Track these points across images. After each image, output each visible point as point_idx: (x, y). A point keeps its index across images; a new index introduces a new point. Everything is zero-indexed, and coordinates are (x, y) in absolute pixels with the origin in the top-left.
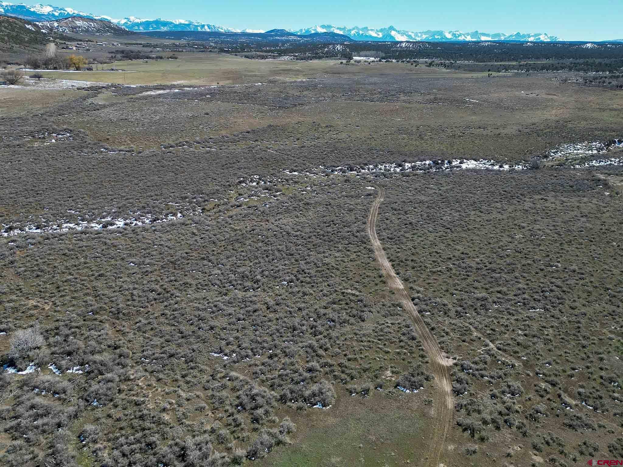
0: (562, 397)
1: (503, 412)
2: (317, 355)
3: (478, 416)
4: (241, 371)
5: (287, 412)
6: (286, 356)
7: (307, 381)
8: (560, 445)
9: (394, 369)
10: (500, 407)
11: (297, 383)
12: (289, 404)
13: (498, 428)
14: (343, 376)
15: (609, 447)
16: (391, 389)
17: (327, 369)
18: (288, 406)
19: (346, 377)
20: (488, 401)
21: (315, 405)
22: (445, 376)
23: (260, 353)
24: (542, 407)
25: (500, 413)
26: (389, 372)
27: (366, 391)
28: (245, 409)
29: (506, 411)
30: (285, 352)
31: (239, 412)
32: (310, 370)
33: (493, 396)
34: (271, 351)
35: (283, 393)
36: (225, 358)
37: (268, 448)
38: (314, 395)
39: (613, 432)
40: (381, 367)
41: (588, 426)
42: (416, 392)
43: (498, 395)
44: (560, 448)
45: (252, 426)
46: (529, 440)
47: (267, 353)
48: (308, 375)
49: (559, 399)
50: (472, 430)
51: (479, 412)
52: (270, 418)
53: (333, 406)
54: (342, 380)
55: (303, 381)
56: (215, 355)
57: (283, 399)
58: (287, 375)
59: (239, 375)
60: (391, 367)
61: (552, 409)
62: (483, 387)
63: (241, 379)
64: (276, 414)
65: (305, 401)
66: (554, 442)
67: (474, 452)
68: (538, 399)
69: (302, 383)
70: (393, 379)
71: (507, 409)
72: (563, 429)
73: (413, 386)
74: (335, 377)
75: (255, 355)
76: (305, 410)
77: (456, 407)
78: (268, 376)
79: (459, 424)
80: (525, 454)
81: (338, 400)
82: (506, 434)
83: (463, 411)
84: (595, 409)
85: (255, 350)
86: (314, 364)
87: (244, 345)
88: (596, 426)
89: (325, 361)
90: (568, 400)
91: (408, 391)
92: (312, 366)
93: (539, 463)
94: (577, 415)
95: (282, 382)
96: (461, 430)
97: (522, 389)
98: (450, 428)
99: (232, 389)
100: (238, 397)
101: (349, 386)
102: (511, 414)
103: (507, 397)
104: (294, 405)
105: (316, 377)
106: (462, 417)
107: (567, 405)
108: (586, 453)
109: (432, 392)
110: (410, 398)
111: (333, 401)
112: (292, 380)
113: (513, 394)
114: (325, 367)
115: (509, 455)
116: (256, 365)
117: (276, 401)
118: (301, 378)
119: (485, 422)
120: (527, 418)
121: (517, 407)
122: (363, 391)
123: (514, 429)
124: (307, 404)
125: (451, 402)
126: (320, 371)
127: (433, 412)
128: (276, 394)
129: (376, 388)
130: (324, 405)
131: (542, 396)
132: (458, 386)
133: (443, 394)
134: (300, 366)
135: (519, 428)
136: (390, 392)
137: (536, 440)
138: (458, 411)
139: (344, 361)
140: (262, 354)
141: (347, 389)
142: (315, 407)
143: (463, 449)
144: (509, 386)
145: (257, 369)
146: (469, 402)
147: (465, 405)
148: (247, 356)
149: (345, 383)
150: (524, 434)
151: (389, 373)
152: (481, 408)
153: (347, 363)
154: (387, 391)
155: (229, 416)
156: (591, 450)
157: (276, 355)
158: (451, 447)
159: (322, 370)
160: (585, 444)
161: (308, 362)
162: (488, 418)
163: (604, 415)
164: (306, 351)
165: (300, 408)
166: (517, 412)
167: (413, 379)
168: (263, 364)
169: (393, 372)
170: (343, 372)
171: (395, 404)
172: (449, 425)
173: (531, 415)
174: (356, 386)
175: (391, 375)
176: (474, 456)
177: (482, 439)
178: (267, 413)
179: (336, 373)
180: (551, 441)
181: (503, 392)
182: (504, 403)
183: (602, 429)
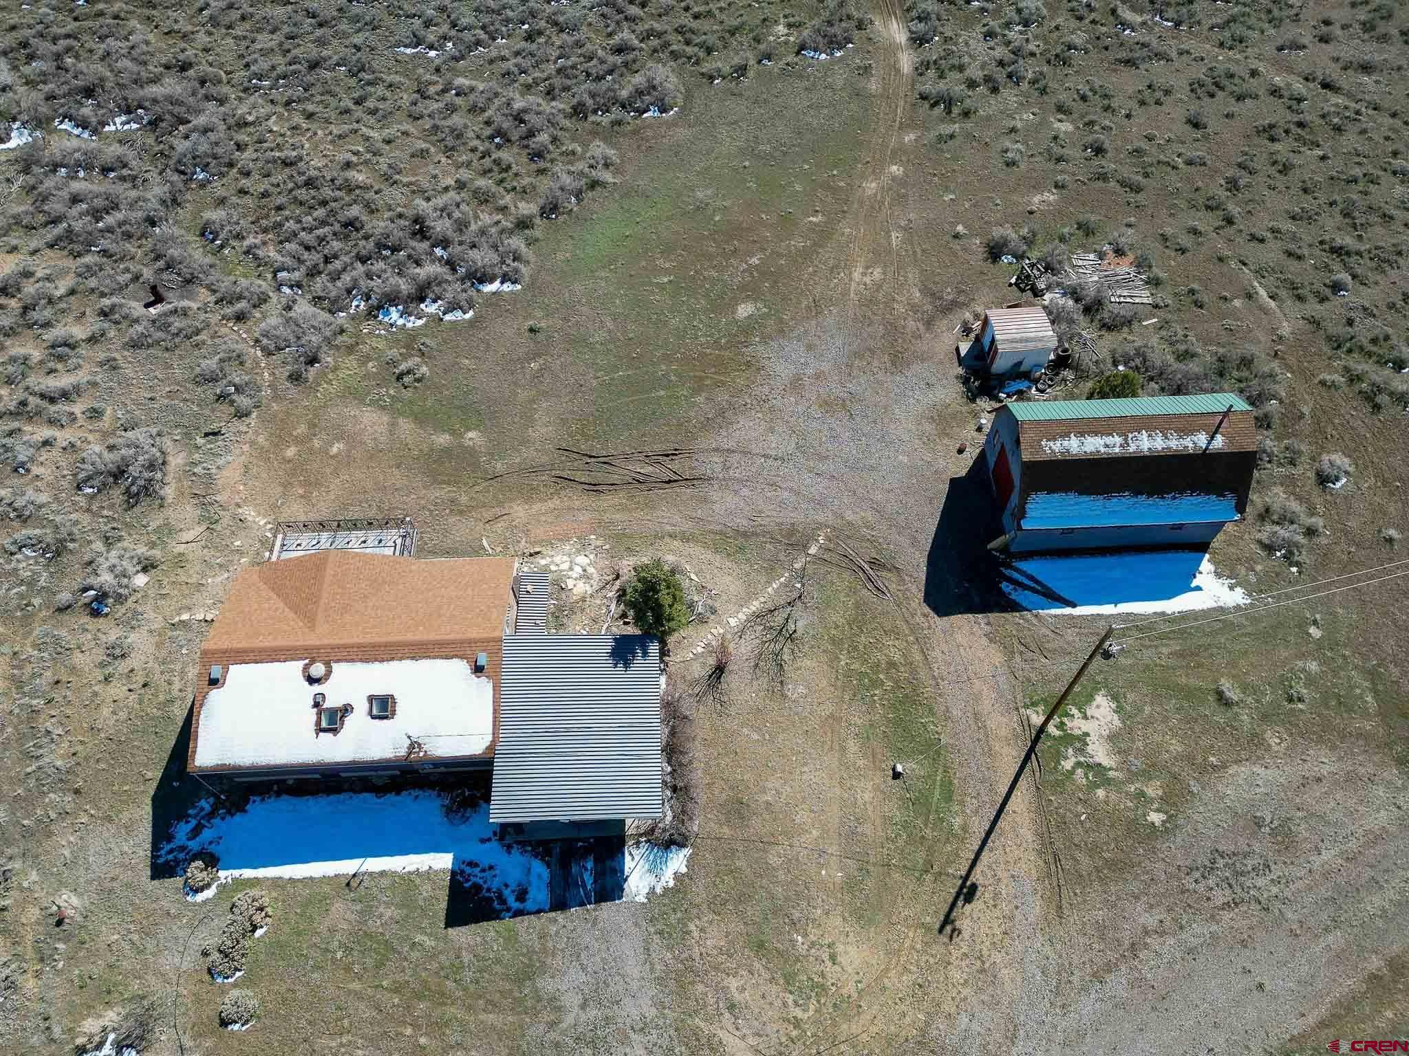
0: (1119, 11)
1: (1006, 59)
2: (626, 19)
3: (957, 75)
4: (477, 73)
5: (594, 134)
6: (562, 31)
7: (617, 72)
8: (1106, 96)
9: (791, 20)
10: (1000, 52)
11: (600, 78)
12: (592, 118)
13: (995, 90)
14: (689, 50)
15: (1191, 85)
16: (791, 58)
17: (655, 42)
18: (593, 123)
19: (696, 49)
20: (979, 47)
21: (645, 111)
22: (895, 14)
23: (505, 33)
24: (1079, 38)
25: (1001, 63)
26: (781, 27)
27: (742, 70)
28: (509, 141)
29: (1012, 56)
30: (556, 24)
31: (499, 147)
32: (619, 50)
33: (990, 35)
34: (526, 26)
35: (575, 101)
36: (433, 53)
37: (577, 197)
38: (640, 93)
39: (1202, 59)
40: (765, 20)
41: (1159, 56)
42: (838, 54)
43: (998, 30)
44: (1106, 102)
45: (534, 166)
46: (1050, 100)
47: (517, 31)
48: (618, 59)
49: (1111, 18)
50: (947, 102)
51: (961, 68)
52: (564, 149)
53: (682, 109)
54: (689, 58)
55: (611, 72)
56: (408, 51)
57: (579, 111)
58: (574, 67)
59: (474, 83)
60: (785, 17)
61: (1098, 38)
62: (968, 23)
63: (481, 89)
64: (573, 140)
65: (623, 107)
66: (1095, 93)
67: (952, 137)
68: (1074, 23)
69: (609, 78)
70: (792, 39)
71: (1014, 53)
72: (1115, 71)
73: (833, 43)
74: (675, 55)
75: (494, 39)
76: (629, 123)
77: (917, 69)
78: (536, 75)
79: (923, 97)
80: (1043, 123)
81: (689, 96)
82: (1010, 96)
83: (931, 73)
84: (1178, 24)
85: (492, 28)
86: (625, 35)
87: (464, 21)
88: (1174, 55)
89: (647, 27)
90: (1127, 14)
91: (823, 56)
92: (622, 39)
93: (1065, 132)
94: (1142, 40)
95: (569, 82)
96: (927, 106)
97: (1045, 12)
98: (908, 107)
99: (469, 111)
100: (488, 123)
101: (706, 67)
102: (1021, 62)
103: (1014, 34)
104: (605, 119)
105: (634, 61)
106: (930, 84)
107: (1125, 25)
108: (1151, 101)
109: (870, 48)
110: (827, 68)
111: (680, 101)
112: (588, 75)
113: (1026, 24)
114: (649, 38)
115: (1013, 130)
116: (503, 59)
117: (565, 117)
118: (605, 67)
119: (972, 84)
120: (1049, 62)
121: (1032, 47)
122: (736, 71)
123: (1025, 86)
124: (629, 113)
125: (906, 61)
126: (641, 50)
127: (873, 86)
128: (562, 106)
129: (759, 62)
130: (663, 110)
131: (1080, 18)
132: (921, 27)
133: (892, 49)
134: (597, 44)
135: (1033, 82)
136: (787, 64)
137: (1063, 97)
138: (921, 75)
139: (686, 20)
140: (509, 36)
141: (702, 74)
142: (645, 115)
143: (932, 135)
144: (1019, 11)
145: (510, 65)
146: (943, 54)
147: (935, 62)
148: (478, 43)
149: (697, 63)
150: (1043, 91)
151: (781, 29)
152: (966, 59)
153: (695, 24)
154: (781, 64)
155: (483, 157)
156: (1159, 94)
157: (540, 33)
158: (909, 137)
159: (643, 45)
160: (1149, 87)
161: (610, 35)
162: (978, 74)
163: (1191, 33)
164: (602, 15)
165: (618, 123)
166: (1033, 54)
167: (831, 30)
168: (517, 54)
169: (789, 26)
170: (688, 43)
171: (802, 84)
172: (906, 102)
173: (1057, 56)
174: (719, 64)
175: (786, 31)
176: (950, 143)
177: (966, 114)
178: (555, 140)
179: (674, 47)
180: (1090, 94)
181: (1008, 25)
182: (1009, 43)
183: (1185, 57)
